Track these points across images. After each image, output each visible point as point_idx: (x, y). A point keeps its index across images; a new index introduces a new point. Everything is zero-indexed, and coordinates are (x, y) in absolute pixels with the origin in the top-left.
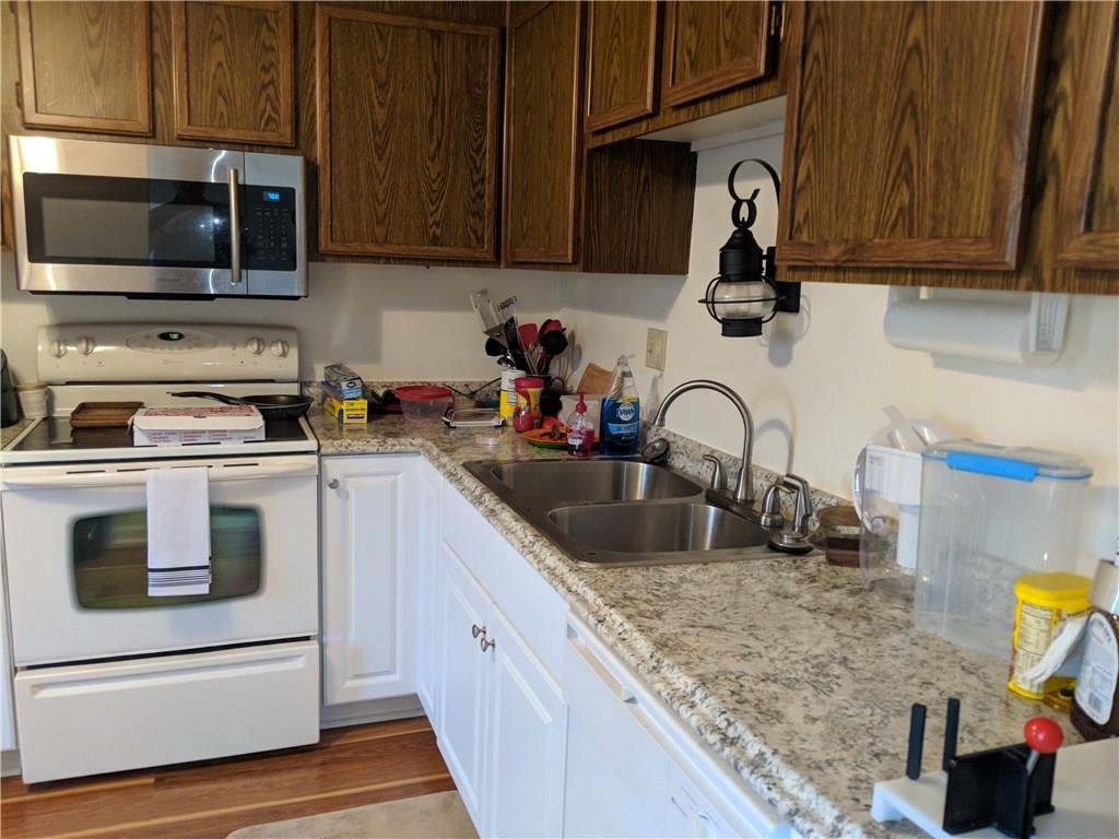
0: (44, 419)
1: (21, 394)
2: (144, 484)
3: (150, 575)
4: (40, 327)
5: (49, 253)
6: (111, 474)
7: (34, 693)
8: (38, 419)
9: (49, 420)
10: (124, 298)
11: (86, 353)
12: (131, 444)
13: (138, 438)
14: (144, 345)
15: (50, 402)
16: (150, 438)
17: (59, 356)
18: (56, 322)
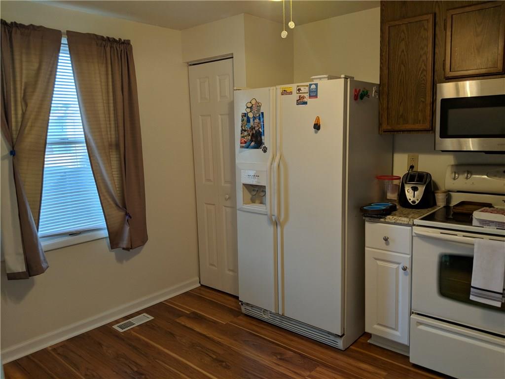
0: (444, 207)
1: (436, 195)
2: (473, 245)
3: (472, 289)
4: (449, 165)
5: (450, 133)
6: (460, 237)
7: (418, 325)
8: (442, 206)
9: (447, 207)
10: (484, 153)
11: (467, 178)
12: (471, 225)
13: (475, 222)
14: (495, 176)
15: (448, 199)
16: (480, 223)
17: (454, 179)
18: (456, 163)
